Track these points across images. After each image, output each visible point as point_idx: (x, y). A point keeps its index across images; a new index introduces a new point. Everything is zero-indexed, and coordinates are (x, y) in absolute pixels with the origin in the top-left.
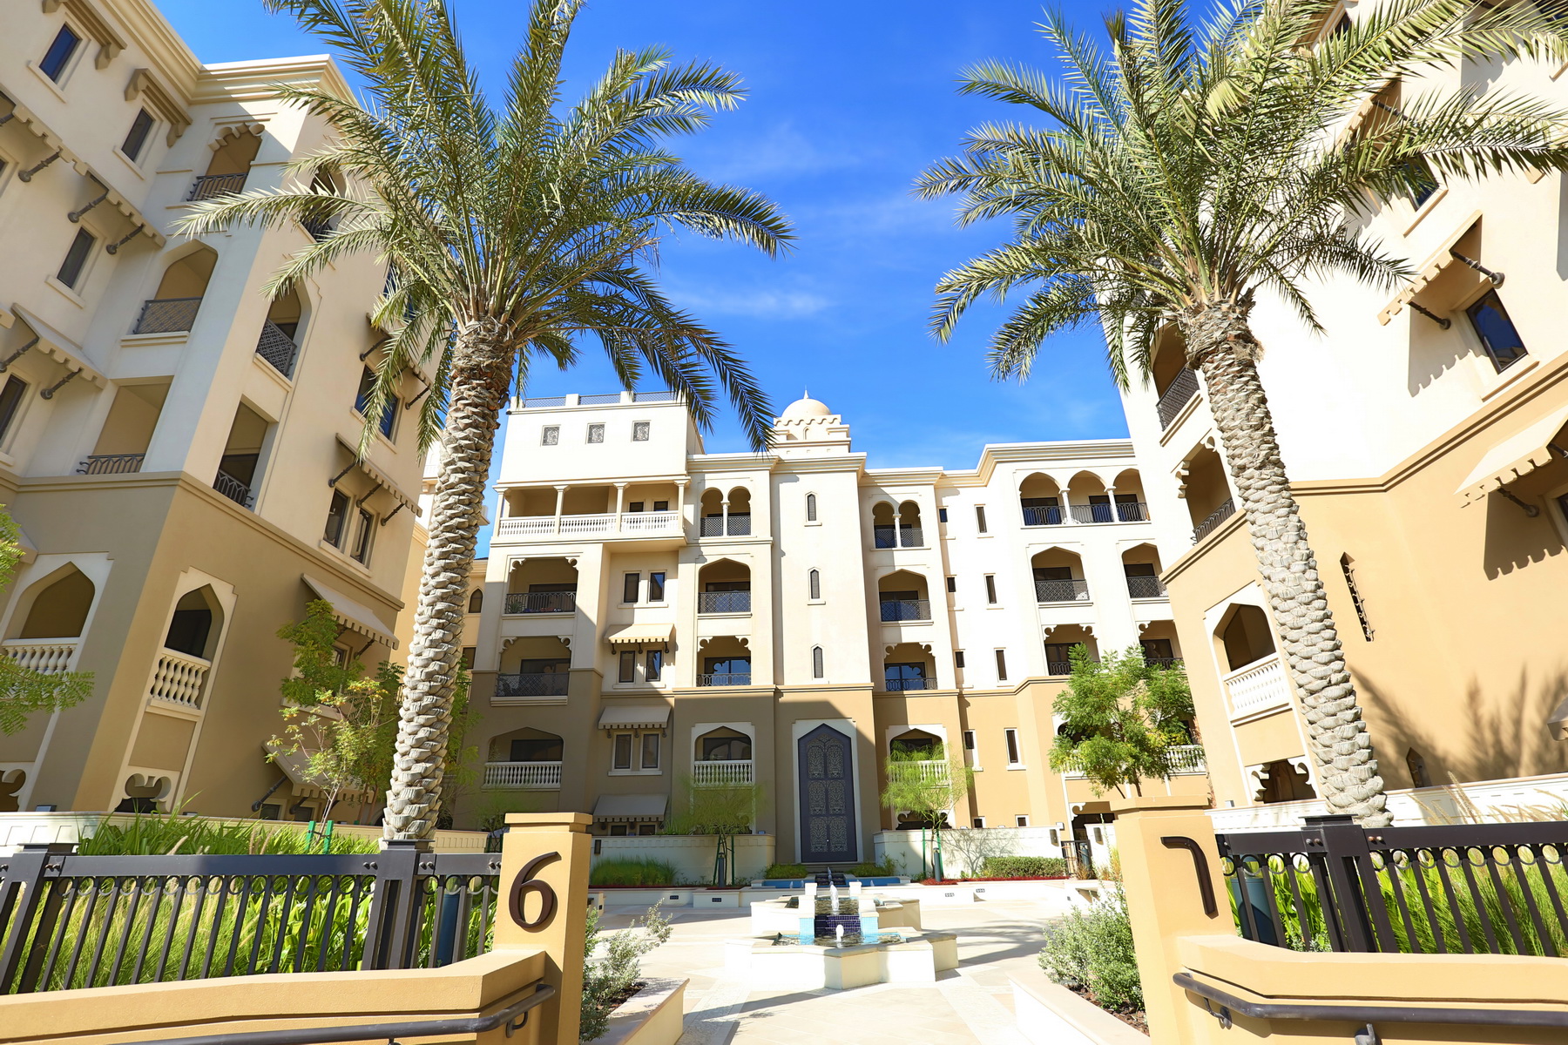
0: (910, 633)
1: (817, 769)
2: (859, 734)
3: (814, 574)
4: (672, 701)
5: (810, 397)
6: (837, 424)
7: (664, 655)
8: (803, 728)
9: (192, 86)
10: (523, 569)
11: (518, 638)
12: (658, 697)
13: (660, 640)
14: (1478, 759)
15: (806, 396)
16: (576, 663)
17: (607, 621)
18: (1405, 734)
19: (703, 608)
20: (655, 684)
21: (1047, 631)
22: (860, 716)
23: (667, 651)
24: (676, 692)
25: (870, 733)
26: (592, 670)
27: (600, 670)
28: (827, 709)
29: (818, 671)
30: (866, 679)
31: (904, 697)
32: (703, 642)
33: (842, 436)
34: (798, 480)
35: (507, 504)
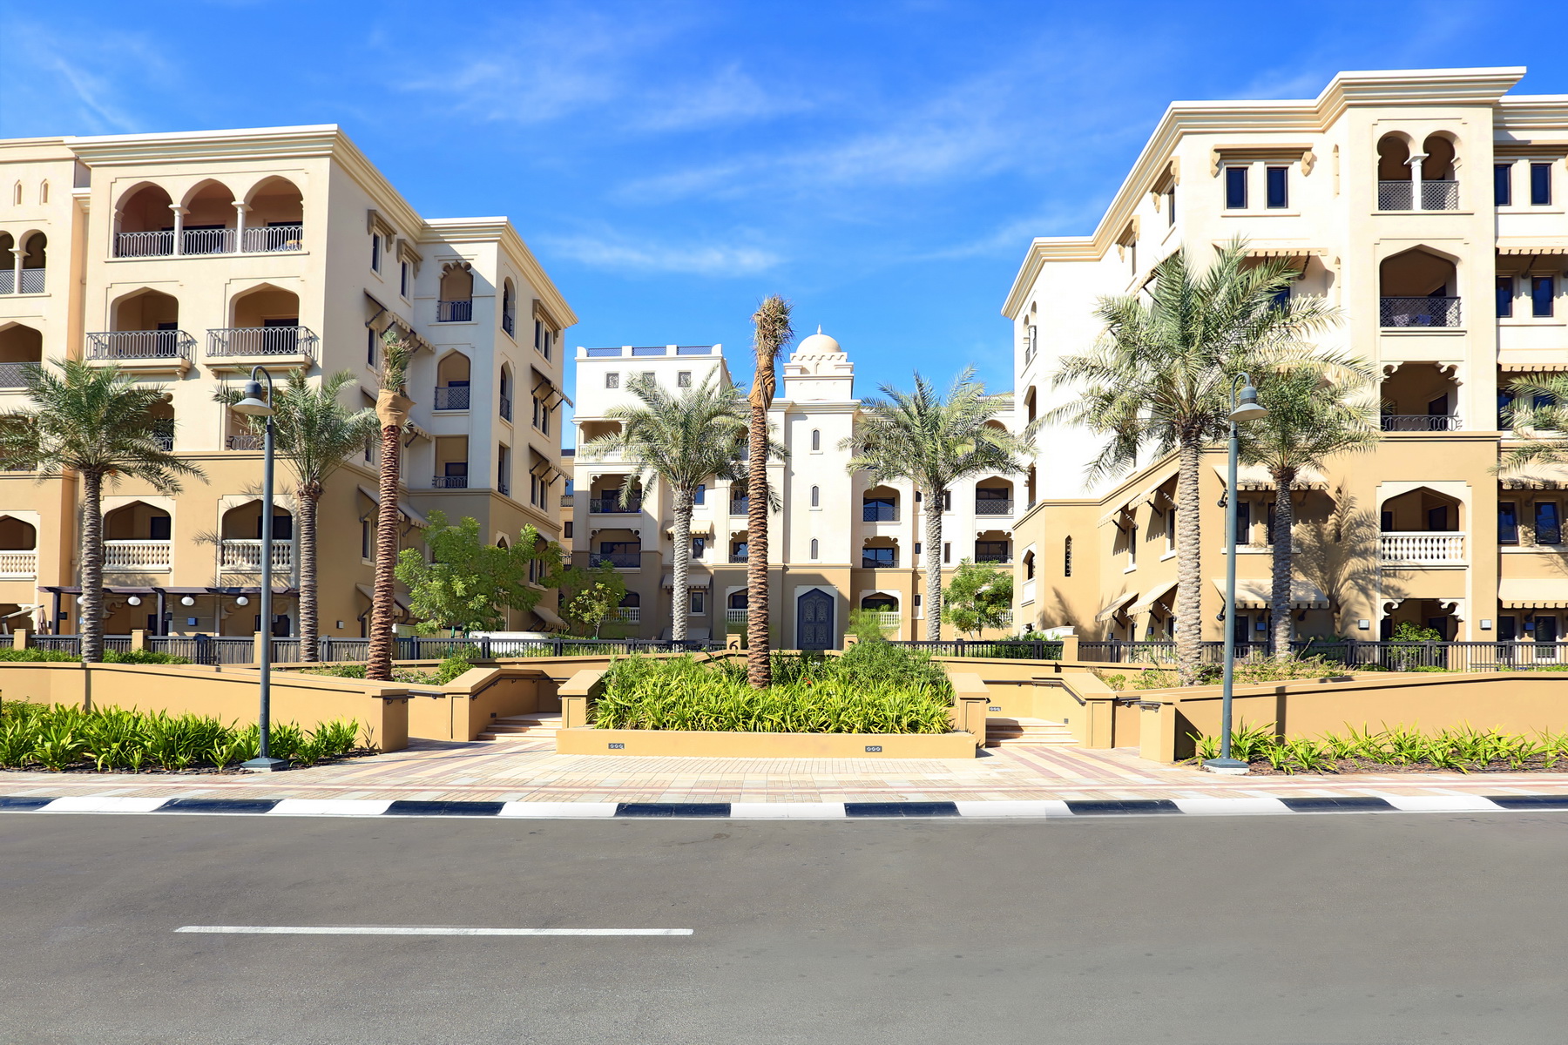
0: (883, 529)
1: (809, 616)
2: (840, 594)
3: (815, 489)
4: (712, 571)
5: (822, 333)
6: (843, 361)
7: (706, 541)
8: (801, 590)
9: (418, 233)
10: (599, 482)
11: (602, 529)
12: (702, 569)
13: (703, 532)
14: (1096, 627)
15: (819, 330)
16: (645, 546)
17: (663, 519)
18: (1068, 616)
19: (733, 511)
20: (700, 560)
21: (979, 534)
22: (841, 584)
23: (707, 539)
24: (715, 566)
25: (847, 594)
26: (656, 552)
27: (660, 551)
28: (820, 579)
29: (814, 554)
30: (847, 560)
31: (874, 572)
32: (734, 534)
33: (847, 372)
34: (806, 418)
35: (582, 432)
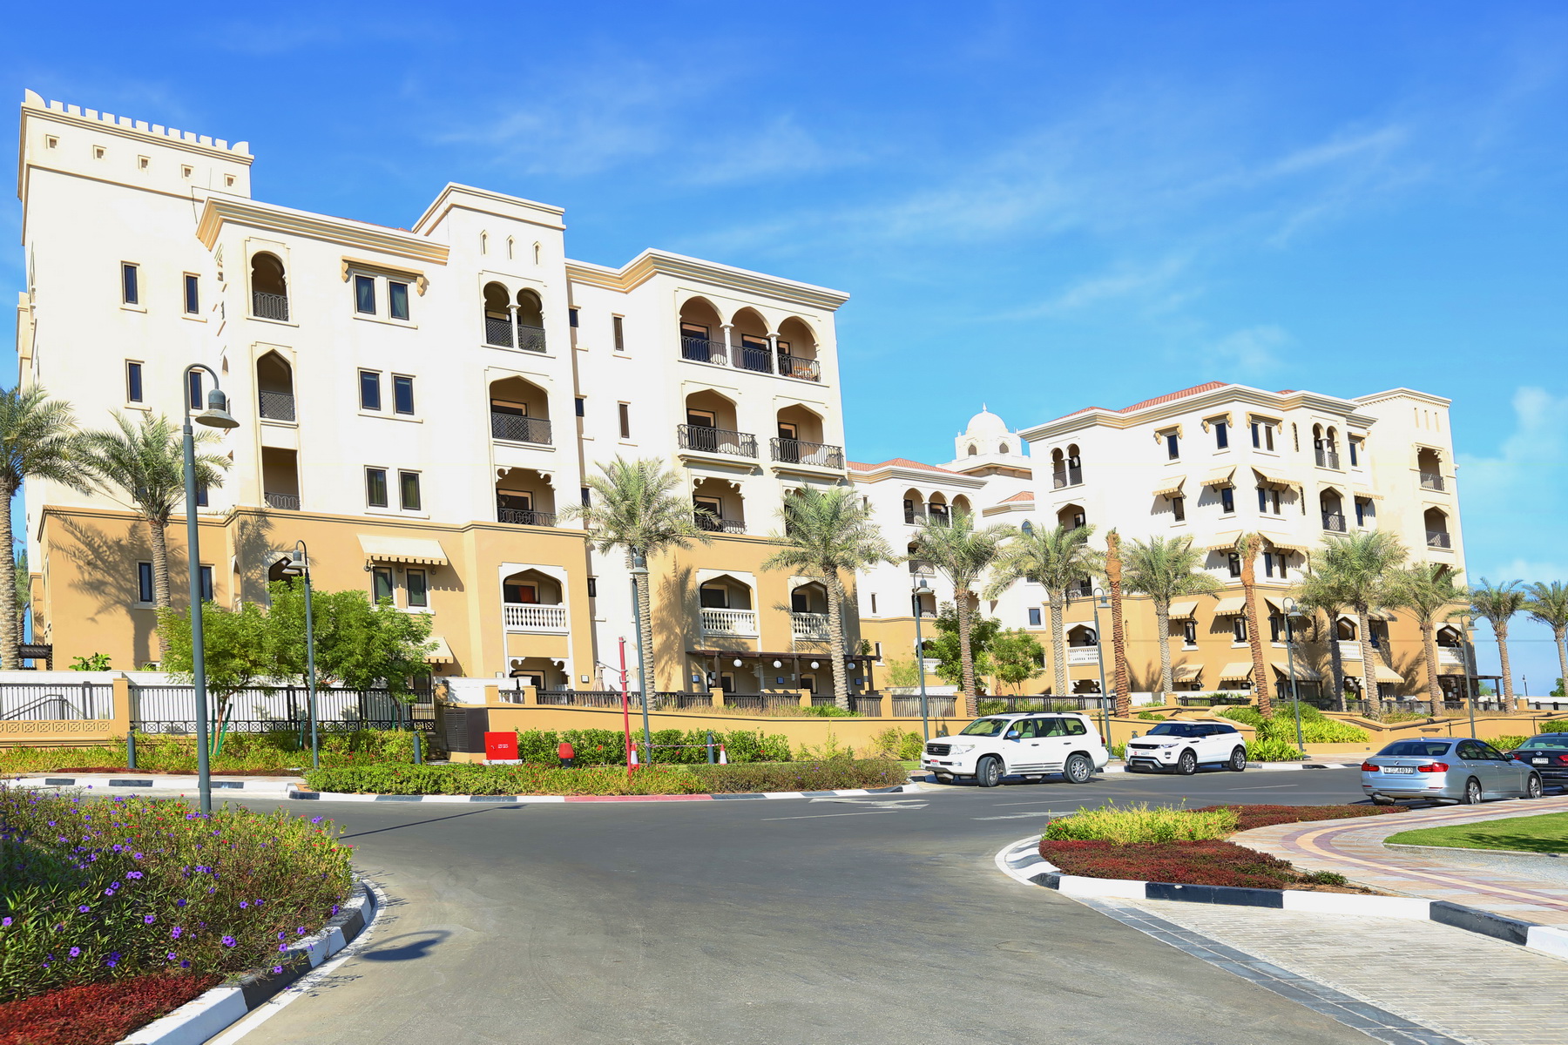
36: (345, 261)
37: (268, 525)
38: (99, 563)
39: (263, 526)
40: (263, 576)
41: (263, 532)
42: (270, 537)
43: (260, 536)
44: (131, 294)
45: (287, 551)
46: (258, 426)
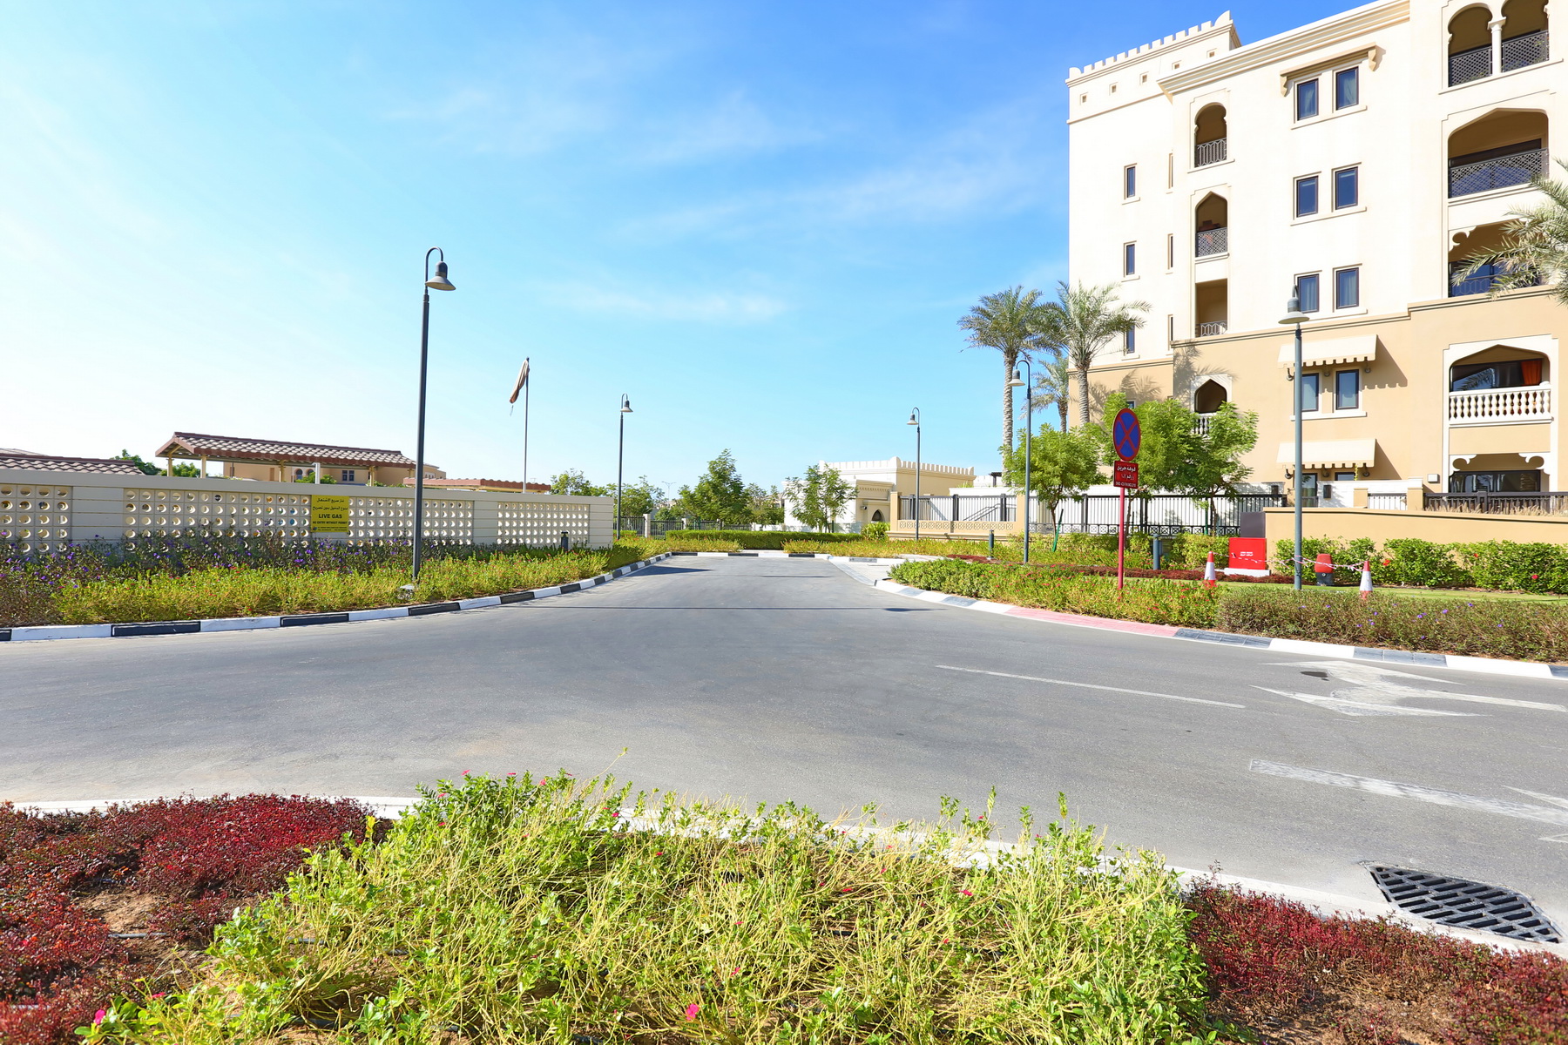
36: (1283, 75)
37: (1196, 353)
38: (1099, 406)
39: (1192, 355)
40: (1189, 399)
41: (1191, 360)
42: (1197, 363)
43: (1188, 364)
44: (1130, 189)
45: (1211, 373)
46: (1193, 265)
